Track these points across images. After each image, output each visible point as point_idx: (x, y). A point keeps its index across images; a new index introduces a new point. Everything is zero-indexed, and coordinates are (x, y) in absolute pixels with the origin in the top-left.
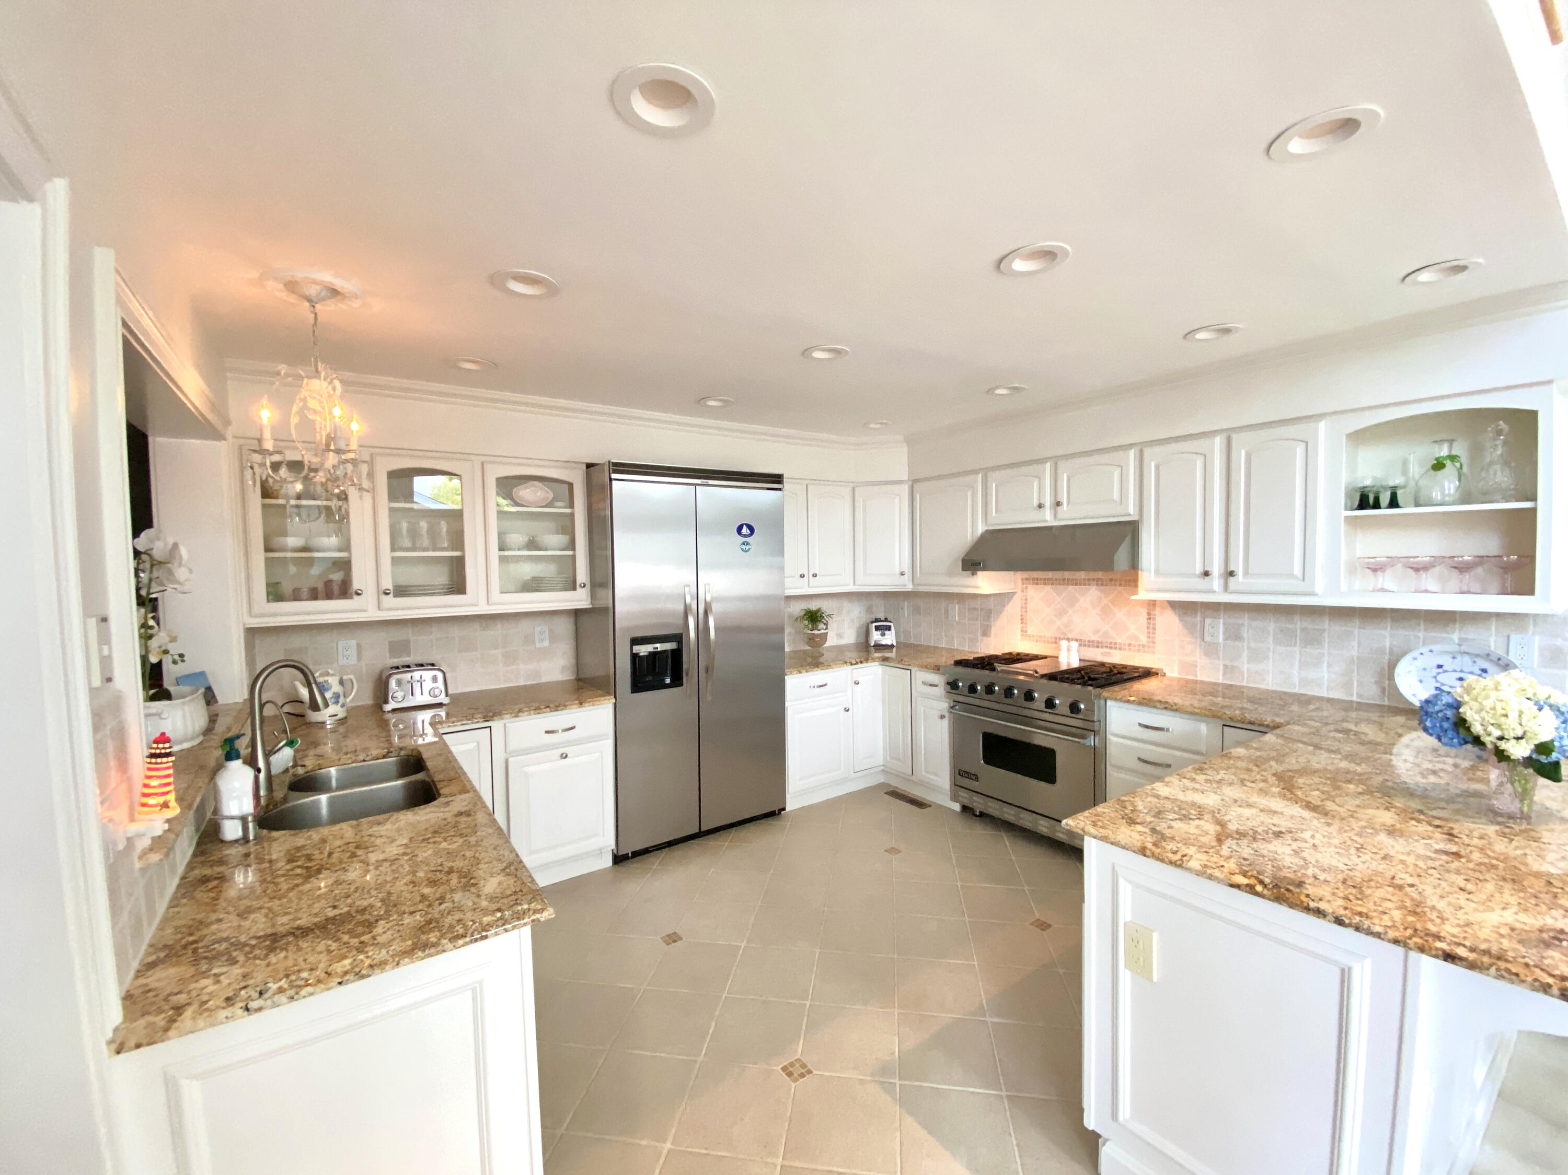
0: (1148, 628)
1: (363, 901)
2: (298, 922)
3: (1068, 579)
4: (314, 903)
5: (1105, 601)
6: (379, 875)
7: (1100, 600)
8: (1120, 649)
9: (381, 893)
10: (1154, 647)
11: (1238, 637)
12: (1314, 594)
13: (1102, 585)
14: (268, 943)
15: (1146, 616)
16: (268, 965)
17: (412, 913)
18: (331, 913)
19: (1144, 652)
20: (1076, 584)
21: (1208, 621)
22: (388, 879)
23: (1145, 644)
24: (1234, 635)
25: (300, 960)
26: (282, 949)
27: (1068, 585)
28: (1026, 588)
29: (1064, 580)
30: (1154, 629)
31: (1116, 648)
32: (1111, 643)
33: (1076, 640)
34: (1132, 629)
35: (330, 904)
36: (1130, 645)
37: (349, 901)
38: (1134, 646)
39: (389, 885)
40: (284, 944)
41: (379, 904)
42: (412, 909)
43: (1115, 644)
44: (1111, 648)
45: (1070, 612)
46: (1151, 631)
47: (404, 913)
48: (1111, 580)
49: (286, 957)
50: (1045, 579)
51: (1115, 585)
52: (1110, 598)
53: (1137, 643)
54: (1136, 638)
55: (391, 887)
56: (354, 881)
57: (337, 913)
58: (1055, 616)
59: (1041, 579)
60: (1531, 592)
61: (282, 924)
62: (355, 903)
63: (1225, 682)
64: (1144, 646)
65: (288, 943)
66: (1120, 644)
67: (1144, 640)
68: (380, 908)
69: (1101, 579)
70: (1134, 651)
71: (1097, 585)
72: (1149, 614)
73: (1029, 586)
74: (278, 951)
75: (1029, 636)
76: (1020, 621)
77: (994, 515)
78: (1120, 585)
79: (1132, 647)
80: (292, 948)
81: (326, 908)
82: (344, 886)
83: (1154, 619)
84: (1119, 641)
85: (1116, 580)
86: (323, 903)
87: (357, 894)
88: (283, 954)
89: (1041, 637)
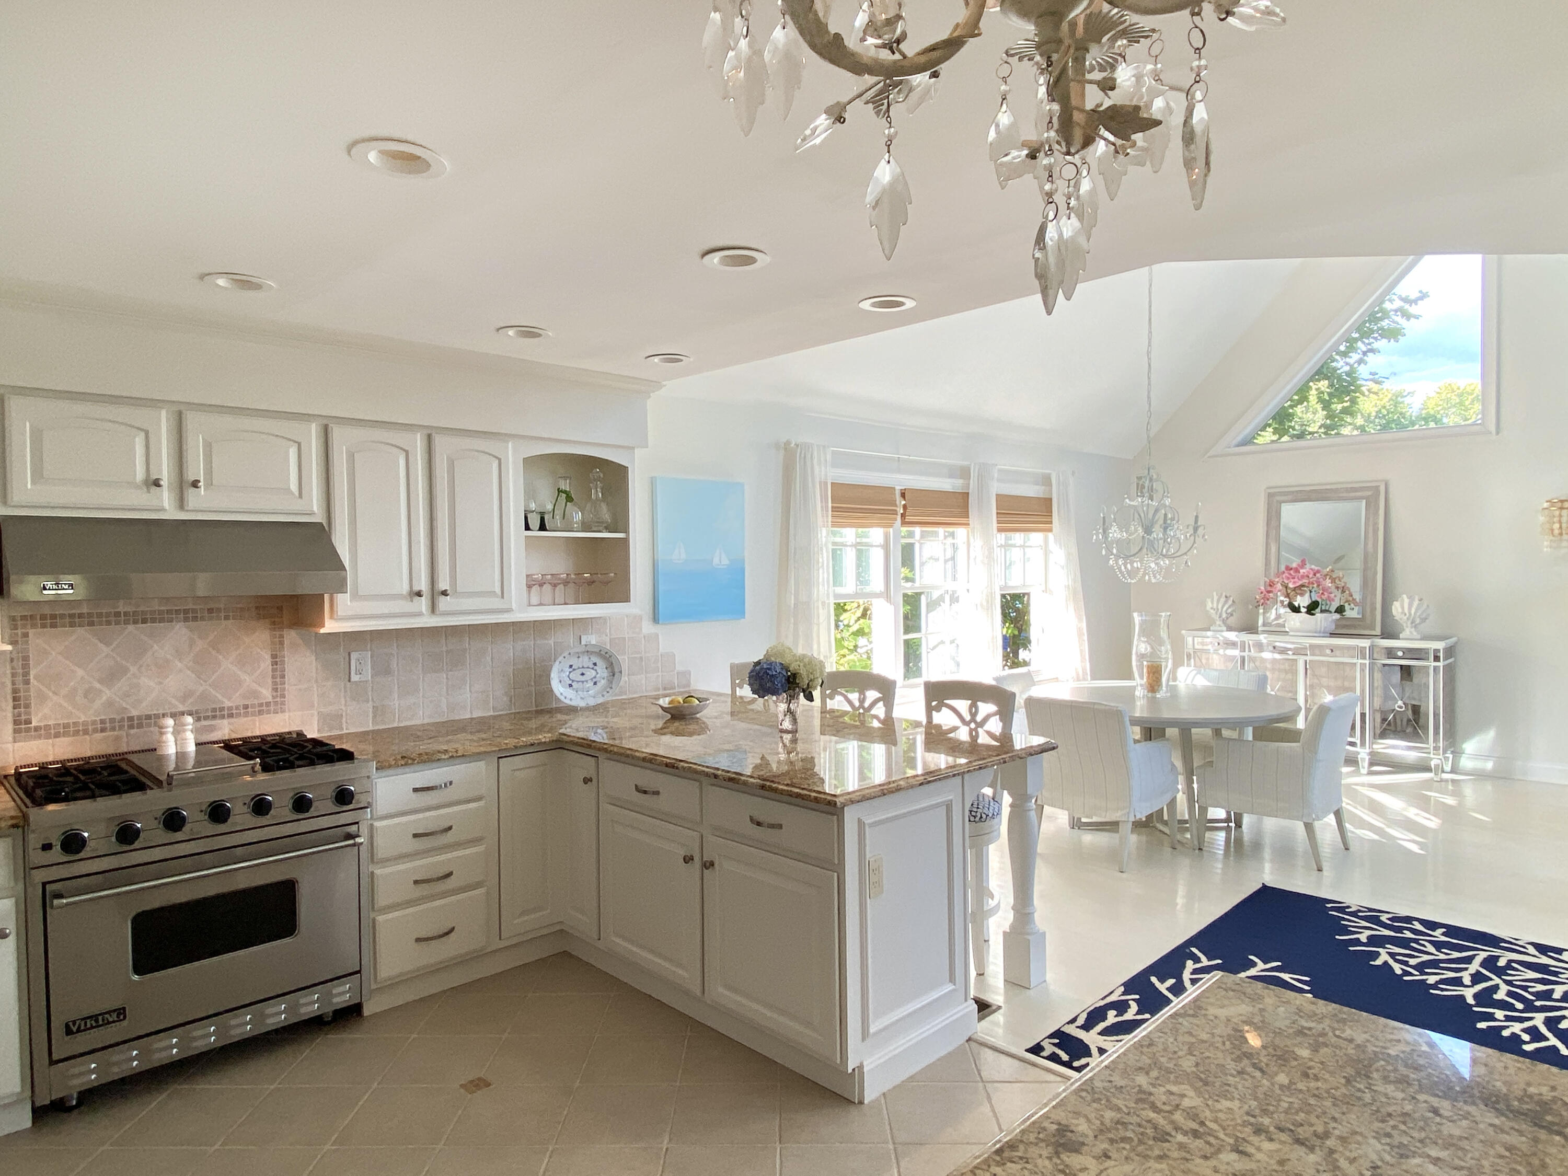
0: (273, 677)
1: (1391, 1094)
2: (1497, 1121)
3: (126, 614)
4: (1461, 1138)
5: (200, 645)
6: (1334, 1119)
7: (192, 644)
8: (231, 716)
9: (1359, 1090)
10: (283, 703)
11: (387, 672)
12: (509, 610)
13: (195, 619)
14: (1549, 1118)
15: (269, 661)
16: (1553, 1088)
17: (1351, 1041)
18: (1445, 1106)
19: (269, 712)
20: (144, 621)
21: (354, 656)
22: (1328, 1103)
23: (270, 699)
24: (382, 669)
25: (1512, 1071)
26: (1531, 1097)
27: (126, 622)
28: (26, 635)
29: (118, 614)
30: (283, 677)
31: (223, 717)
32: (214, 710)
33: (190, 714)
34: (248, 680)
35: (1438, 1119)
36: (246, 707)
37: (1408, 1107)
38: (253, 706)
39: (1338, 1094)
40: (1527, 1103)
41: (1375, 1075)
42: (1344, 1044)
43: (222, 709)
44: (214, 717)
45: (133, 669)
46: (278, 680)
47: (1358, 1046)
48: (210, 611)
49: (1529, 1084)
50: (72, 616)
51: (219, 618)
52: (211, 637)
53: (256, 702)
54: (255, 694)
55: (1336, 1089)
56: (1378, 1136)
57: (1437, 1099)
58: (101, 681)
59: (62, 616)
60: (627, 600)
61: (1521, 1133)
62: (1403, 1099)
63: (376, 728)
64: (268, 704)
65: (1520, 1100)
66: (230, 708)
67: (267, 693)
68: (1377, 1070)
69: (195, 611)
70: (253, 714)
71: (186, 620)
72: (274, 656)
73: (31, 632)
74: (1536, 1098)
75: (37, 729)
76: (11, 704)
77: (29, 486)
78: (227, 618)
79: (250, 710)
80: (1517, 1092)
81: (1447, 1118)
82: (1397, 1138)
83: (283, 662)
84: (227, 704)
85: (219, 610)
86: (1449, 1129)
87: (1390, 1109)
88: (1532, 1090)
89: (66, 726)
